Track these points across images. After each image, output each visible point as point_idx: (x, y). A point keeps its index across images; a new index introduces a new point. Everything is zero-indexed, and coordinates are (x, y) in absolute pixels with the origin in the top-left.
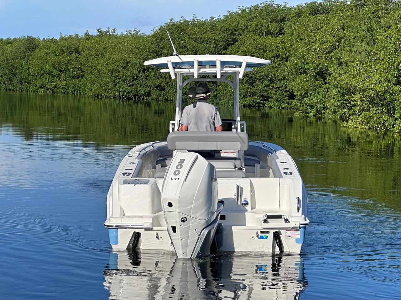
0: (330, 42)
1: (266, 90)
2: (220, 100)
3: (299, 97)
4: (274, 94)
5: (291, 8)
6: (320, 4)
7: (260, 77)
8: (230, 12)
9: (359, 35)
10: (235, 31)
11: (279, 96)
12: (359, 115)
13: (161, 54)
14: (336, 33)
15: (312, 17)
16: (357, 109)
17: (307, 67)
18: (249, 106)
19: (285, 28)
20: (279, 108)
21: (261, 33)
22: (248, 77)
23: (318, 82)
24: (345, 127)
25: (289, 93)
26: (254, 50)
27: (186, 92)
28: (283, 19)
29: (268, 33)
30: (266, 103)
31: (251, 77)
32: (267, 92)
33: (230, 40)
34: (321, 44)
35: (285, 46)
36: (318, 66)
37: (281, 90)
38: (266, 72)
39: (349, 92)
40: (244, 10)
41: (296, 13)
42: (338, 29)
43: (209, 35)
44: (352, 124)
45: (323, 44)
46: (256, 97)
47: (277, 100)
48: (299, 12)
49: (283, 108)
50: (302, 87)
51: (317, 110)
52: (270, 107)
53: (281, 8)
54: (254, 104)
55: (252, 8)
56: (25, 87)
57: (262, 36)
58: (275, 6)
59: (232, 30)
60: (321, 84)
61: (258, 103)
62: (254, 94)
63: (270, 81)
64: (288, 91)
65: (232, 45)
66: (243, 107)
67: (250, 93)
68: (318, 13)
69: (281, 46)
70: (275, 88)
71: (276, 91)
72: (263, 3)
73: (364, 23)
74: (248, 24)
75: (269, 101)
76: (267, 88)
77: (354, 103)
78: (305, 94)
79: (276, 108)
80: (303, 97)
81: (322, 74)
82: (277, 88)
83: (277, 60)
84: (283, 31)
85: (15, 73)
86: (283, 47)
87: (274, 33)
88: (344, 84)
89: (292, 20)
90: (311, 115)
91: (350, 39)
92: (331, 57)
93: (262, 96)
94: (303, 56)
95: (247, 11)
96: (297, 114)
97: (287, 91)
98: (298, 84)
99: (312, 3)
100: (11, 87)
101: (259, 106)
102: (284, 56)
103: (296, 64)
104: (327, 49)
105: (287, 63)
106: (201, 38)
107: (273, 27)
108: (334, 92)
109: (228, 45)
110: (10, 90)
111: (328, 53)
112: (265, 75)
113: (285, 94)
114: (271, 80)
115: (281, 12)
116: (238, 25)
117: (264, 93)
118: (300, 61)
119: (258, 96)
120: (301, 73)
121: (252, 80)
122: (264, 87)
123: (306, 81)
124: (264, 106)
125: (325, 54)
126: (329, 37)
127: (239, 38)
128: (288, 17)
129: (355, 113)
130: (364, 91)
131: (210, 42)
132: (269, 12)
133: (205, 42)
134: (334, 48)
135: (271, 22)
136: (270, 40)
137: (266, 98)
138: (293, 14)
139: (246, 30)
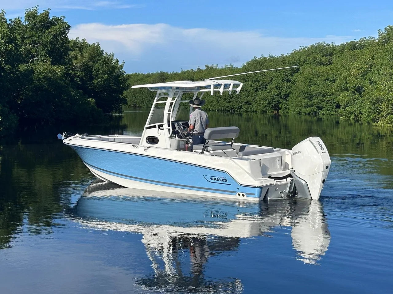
0: (364, 68)
2: (289, 110)
3: (343, 107)
4: (326, 105)
5: (336, 46)
6: (357, 43)
7: (316, 94)
8: (295, 51)
9: (384, 62)
10: (298, 63)
11: (329, 107)
12: (385, 118)
14: (368, 62)
15: (351, 52)
16: (384, 114)
17: (348, 85)
18: (309, 114)
19: (333, 60)
20: (329, 115)
21: (316, 64)
22: (307, 94)
23: (356, 95)
24: (375, 126)
25: (336, 104)
26: (311, 76)
27: (266, 105)
28: (331, 54)
29: (321, 64)
30: (320, 112)
31: (310, 94)
32: (320, 104)
33: (295, 69)
34: (357, 70)
35: (333, 72)
36: (356, 85)
37: (330, 103)
39: (379, 102)
40: (304, 49)
41: (340, 49)
42: (370, 59)
44: (381, 124)
45: (359, 70)
46: (313, 107)
47: (328, 109)
48: (342, 49)
49: (332, 115)
50: (345, 100)
51: (355, 115)
52: (323, 114)
53: (329, 46)
54: (312, 112)
55: (310, 47)
57: (316, 66)
58: (326, 45)
60: (358, 97)
61: (315, 112)
62: (312, 106)
63: (322, 96)
64: (336, 103)
65: (296, 73)
66: (304, 115)
67: (309, 105)
68: (355, 49)
69: (330, 72)
71: (327, 103)
72: (317, 43)
73: (388, 54)
74: (307, 58)
75: (322, 110)
76: (321, 101)
77: (382, 109)
78: (347, 105)
79: (327, 115)
80: (346, 106)
81: (359, 90)
82: (327, 101)
83: (327, 82)
84: (331, 62)
85: (152, 96)
87: (325, 63)
88: (374, 97)
89: (337, 54)
90: (351, 118)
91: (378, 66)
92: (365, 78)
93: (317, 107)
94: (345, 79)
95: (306, 50)
96: (342, 118)
97: (334, 103)
98: (342, 98)
99: (351, 42)
101: (315, 114)
102: (332, 79)
103: (341, 84)
104: (362, 73)
105: (334, 84)
107: (324, 59)
108: (368, 102)
109: (294, 73)
111: (363, 76)
112: (319, 92)
113: (333, 105)
114: (324, 96)
115: (329, 49)
116: (300, 59)
118: (344, 82)
119: (315, 107)
120: (344, 90)
121: (311, 96)
122: (319, 101)
123: (348, 96)
124: (319, 114)
125: (361, 76)
126: (363, 65)
128: (335, 52)
129: (382, 116)
130: (389, 101)
131: (281, 71)
132: (321, 50)
133: (278, 72)
134: (367, 72)
135: (322, 56)
136: (322, 69)
137: (320, 108)
138: (338, 50)
139: (306, 62)
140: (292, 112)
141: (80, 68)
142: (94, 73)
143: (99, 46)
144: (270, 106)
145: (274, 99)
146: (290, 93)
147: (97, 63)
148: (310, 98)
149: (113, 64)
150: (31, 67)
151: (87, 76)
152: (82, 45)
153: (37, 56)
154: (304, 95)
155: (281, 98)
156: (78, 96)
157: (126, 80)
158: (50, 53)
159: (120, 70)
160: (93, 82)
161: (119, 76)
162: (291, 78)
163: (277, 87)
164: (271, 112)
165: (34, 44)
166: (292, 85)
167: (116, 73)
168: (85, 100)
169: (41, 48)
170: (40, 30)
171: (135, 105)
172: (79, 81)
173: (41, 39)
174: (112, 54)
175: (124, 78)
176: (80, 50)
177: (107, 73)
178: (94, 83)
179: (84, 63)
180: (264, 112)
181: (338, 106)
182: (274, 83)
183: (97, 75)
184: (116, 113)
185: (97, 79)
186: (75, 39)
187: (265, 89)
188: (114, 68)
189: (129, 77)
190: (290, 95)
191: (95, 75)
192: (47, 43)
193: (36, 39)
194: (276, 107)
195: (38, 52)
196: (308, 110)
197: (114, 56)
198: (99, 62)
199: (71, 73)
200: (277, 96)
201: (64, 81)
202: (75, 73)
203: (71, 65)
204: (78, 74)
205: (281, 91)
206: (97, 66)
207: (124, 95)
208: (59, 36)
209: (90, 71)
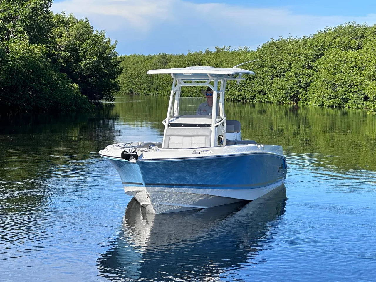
1: (345, 94)
2: (309, 101)
3: (372, 99)
4: (352, 97)
5: (369, 27)
7: (341, 83)
8: (319, 32)
10: (322, 47)
11: (356, 99)
13: (264, 66)
18: (332, 107)
19: (363, 44)
20: (356, 108)
21: (343, 48)
22: (331, 83)
25: (364, 96)
26: (337, 62)
27: (283, 96)
28: (362, 37)
29: (349, 48)
30: (345, 104)
31: (334, 84)
32: (346, 95)
33: (318, 54)
35: (362, 58)
37: (358, 94)
38: (346, 80)
40: (330, 30)
41: (372, 31)
43: (301, 50)
46: (338, 99)
47: (354, 101)
49: (359, 108)
50: (374, 91)
52: (349, 107)
53: (360, 27)
54: (336, 105)
55: (337, 28)
56: (159, 92)
57: (343, 50)
58: (356, 25)
59: (319, 46)
61: (339, 104)
62: (336, 97)
63: (349, 86)
64: (363, 94)
65: (319, 58)
66: (327, 108)
67: (333, 96)
69: (358, 58)
70: (353, 92)
71: (354, 95)
72: (346, 23)
74: (333, 41)
75: (348, 103)
76: (347, 92)
79: (354, 108)
82: (354, 92)
83: (355, 70)
84: (361, 46)
85: (152, 82)
86: (360, 59)
87: (354, 48)
89: (369, 37)
93: (343, 99)
95: (333, 31)
97: (362, 94)
98: (371, 88)
100: (149, 92)
101: (340, 107)
102: (360, 66)
103: (370, 73)
105: (363, 72)
106: (295, 53)
107: (353, 43)
109: (316, 58)
110: (148, 95)
112: (345, 81)
113: (361, 97)
114: (350, 86)
115: (360, 31)
116: (324, 42)
117: (344, 96)
118: (373, 70)
119: (339, 99)
120: (374, 80)
121: (335, 86)
122: (344, 91)
124: (344, 107)
127: (324, 52)
128: (366, 34)
131: (302, 56)
132: (350, 31)
133: (298, 57)
135: (351, 39)
136: (350, 54)
137: (346, 100)
138: (370, 32)
139: (331, 46)
140: (313, 104)
141: (65, 48)
142: (81, 53)
143: (89, 22)
144: (287, 96)
145: (293, 88)
146: (311, 81)
147: (85, 42)
148: (334, 88)
149: (105, 43)
150: (5, 45)
151: (73, 57)
152: (68, 21)
153: (13, 32)
154: (327, 85)
155: (301, 87)
156: (60, 80)
157: (119, 62)
158: (28, 29)
159: (112, 51)
160: (80, 64)
161: (110, 58)
162: (313, 63)
163: (296, 75)
164: (288, 104)
165: (10, 18)
166: (315, 72)
167: (107, 55)
168: (68, 85)
169: (18, 23)
170: (17, 3)
171: (132, 92)
172: (63, 63)
173: (18, 12)
174: (103, 31)
175: (117, 60)
176: (66, 26)
177: (96, 55)
178: (80, 66)
179: (69, 42)
180: (280, 103)
181: (366, 99)
182: (293, 69)
183: (85, 57)
184: (106, 100)
185: (84, 61)
186: (60, 13)
187: (282, 77)
188: (105, 48)
189: (122, 59)
190: (311, 85)
191: (83, 56)
192: (26, 17)
193: (12, 12)
194: (295, 98)
195: (15, 27)
196: (331, 102)
197: (105, 34)
198: (87, 41)
199: (54, 53)
200: (297, 85)
201: (44, 62)
202: (59, 54)
203: (54, 44)
204: (62, 55)
205: (301, 79)
206: (85, 45)
207: (116, 80)
208: (39, 10)
209: (77, 52)
